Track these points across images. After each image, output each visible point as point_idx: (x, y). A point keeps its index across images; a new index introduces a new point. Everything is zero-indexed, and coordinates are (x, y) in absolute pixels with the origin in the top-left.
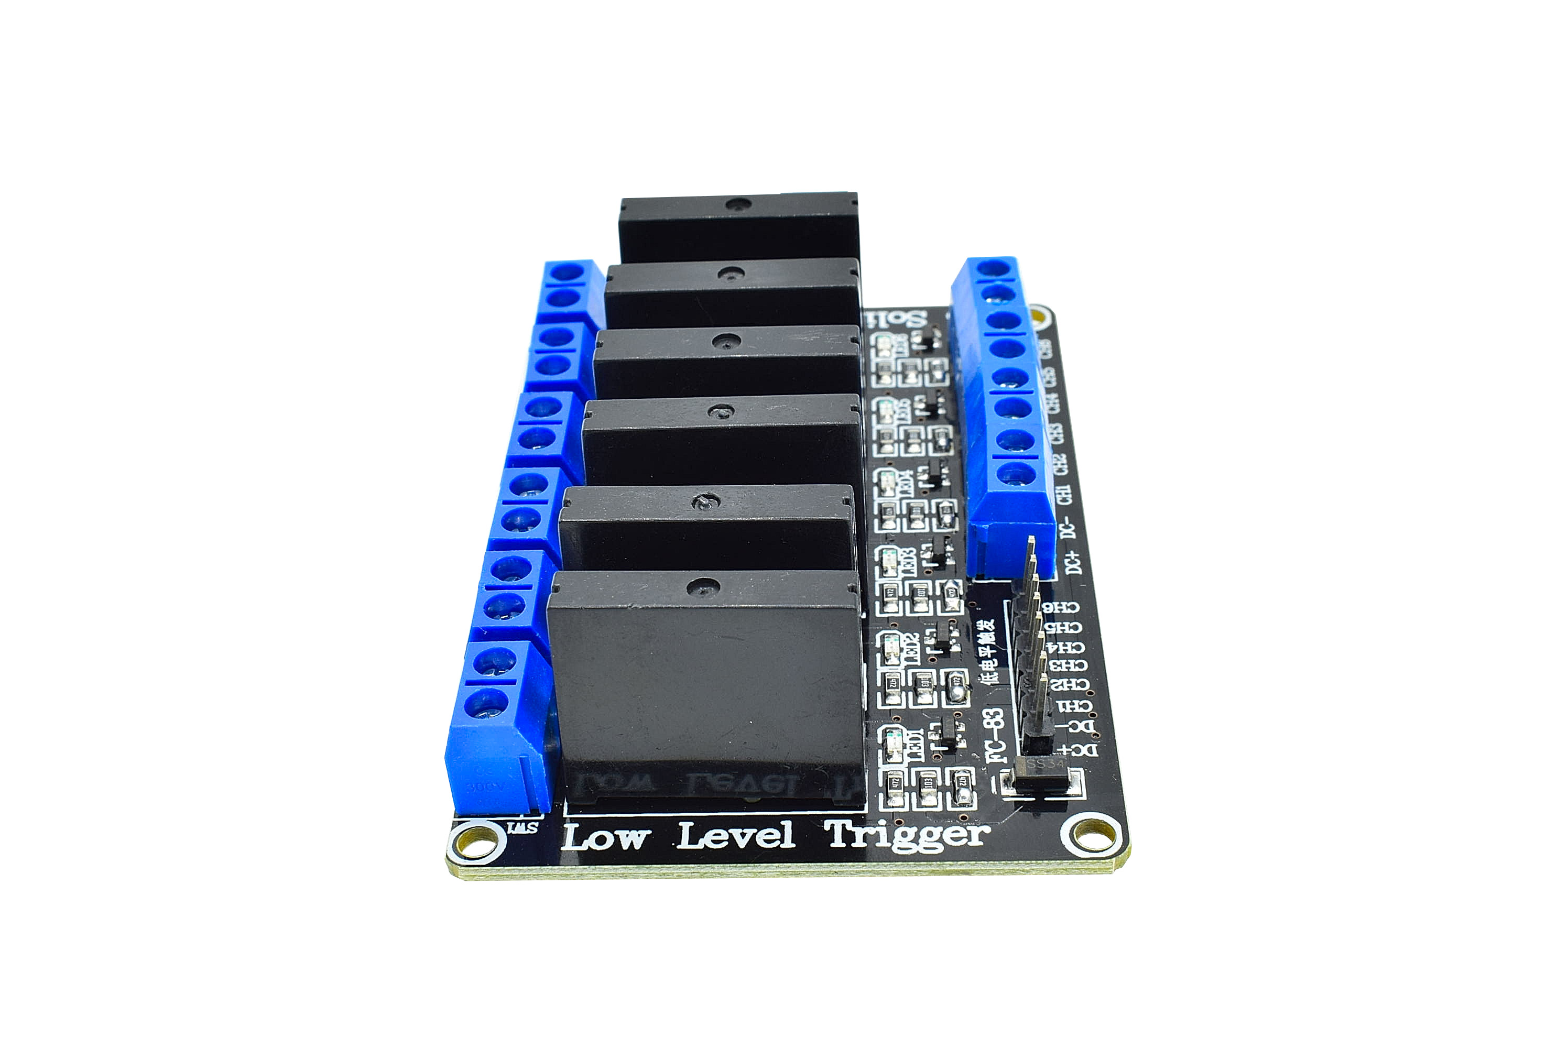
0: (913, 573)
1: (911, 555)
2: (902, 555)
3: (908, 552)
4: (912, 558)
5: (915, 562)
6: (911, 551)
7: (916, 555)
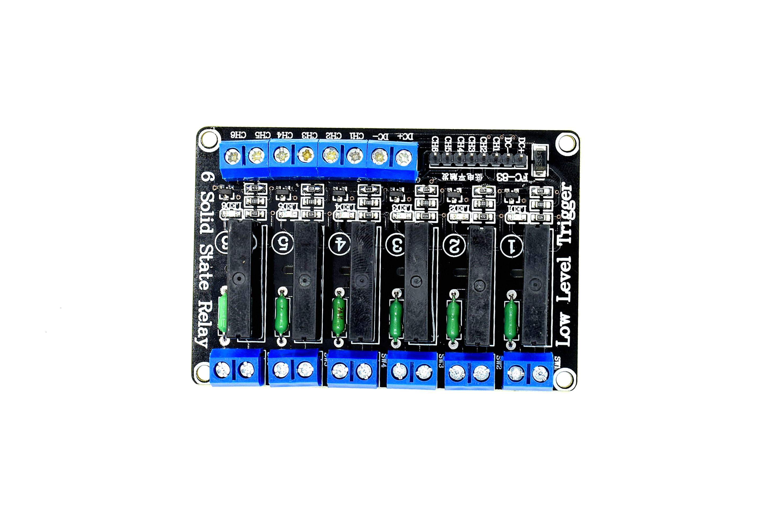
0: (409, 206)
1: (397, 206)
2: (397, 211)
3: (395, 208)
4: (400, 206)
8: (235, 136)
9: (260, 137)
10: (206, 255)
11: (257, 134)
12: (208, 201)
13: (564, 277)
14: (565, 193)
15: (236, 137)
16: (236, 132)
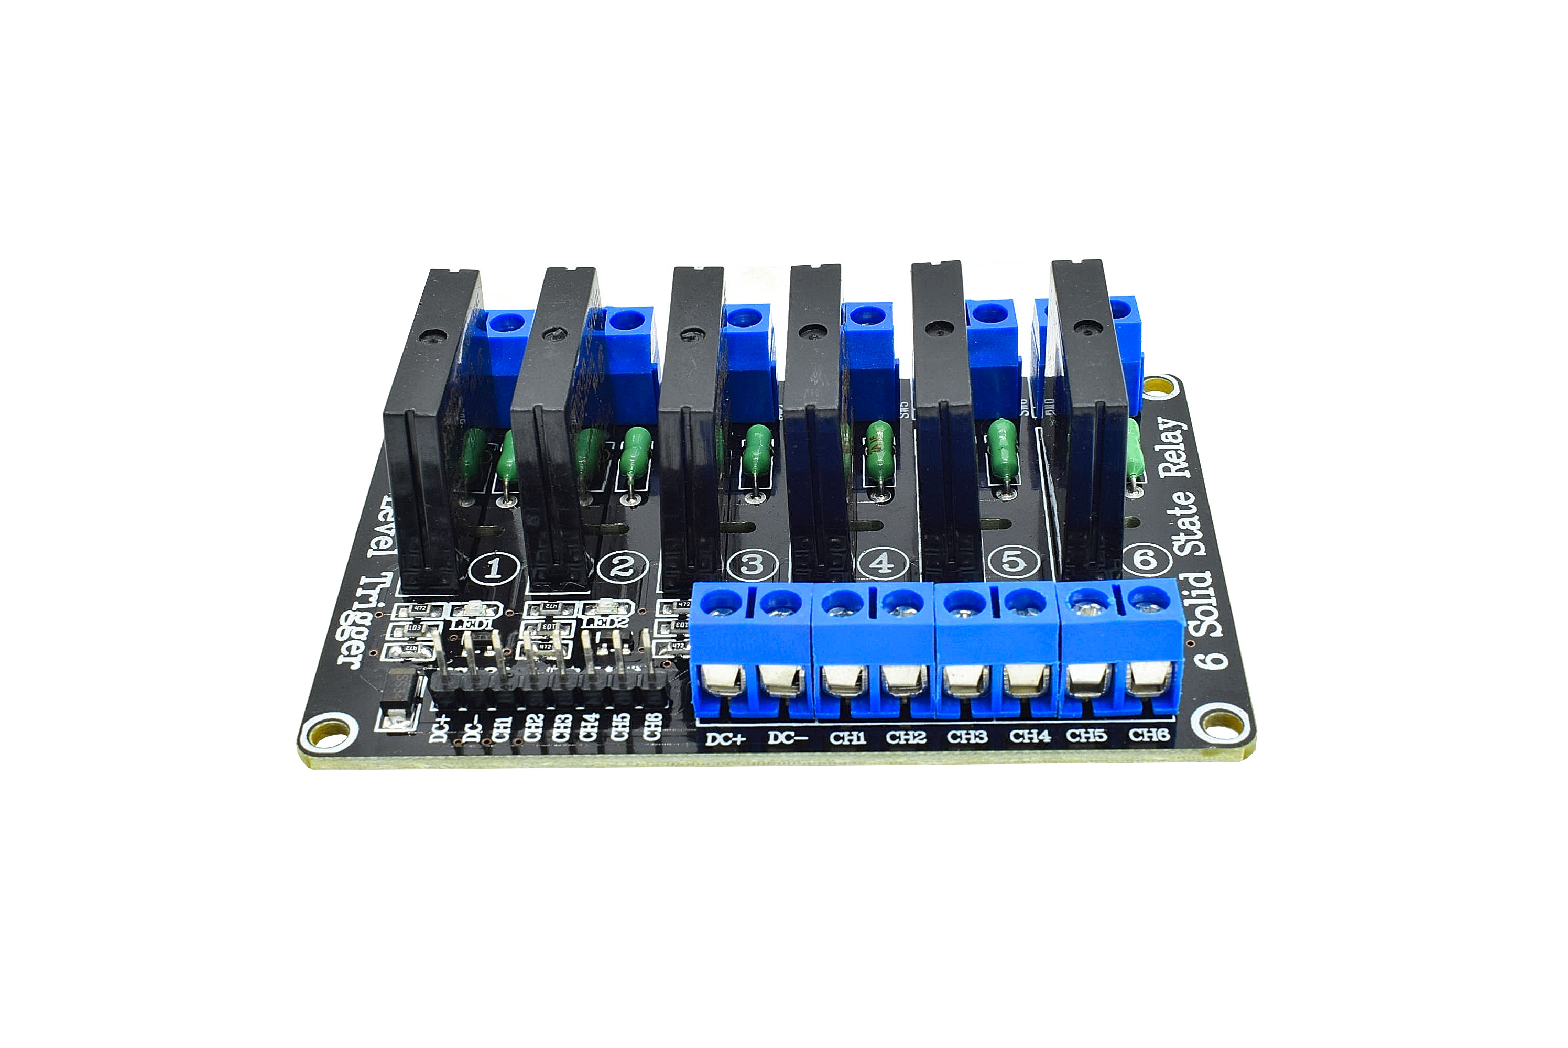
8: (1157, 732)
9: (1094, 732)
10: (1187, 541)
11: (1101, 737)
12: (1202, 622)
13: (390, 529)
14: (353, 652)
15: (1154, 730)
16: (1157, 740)
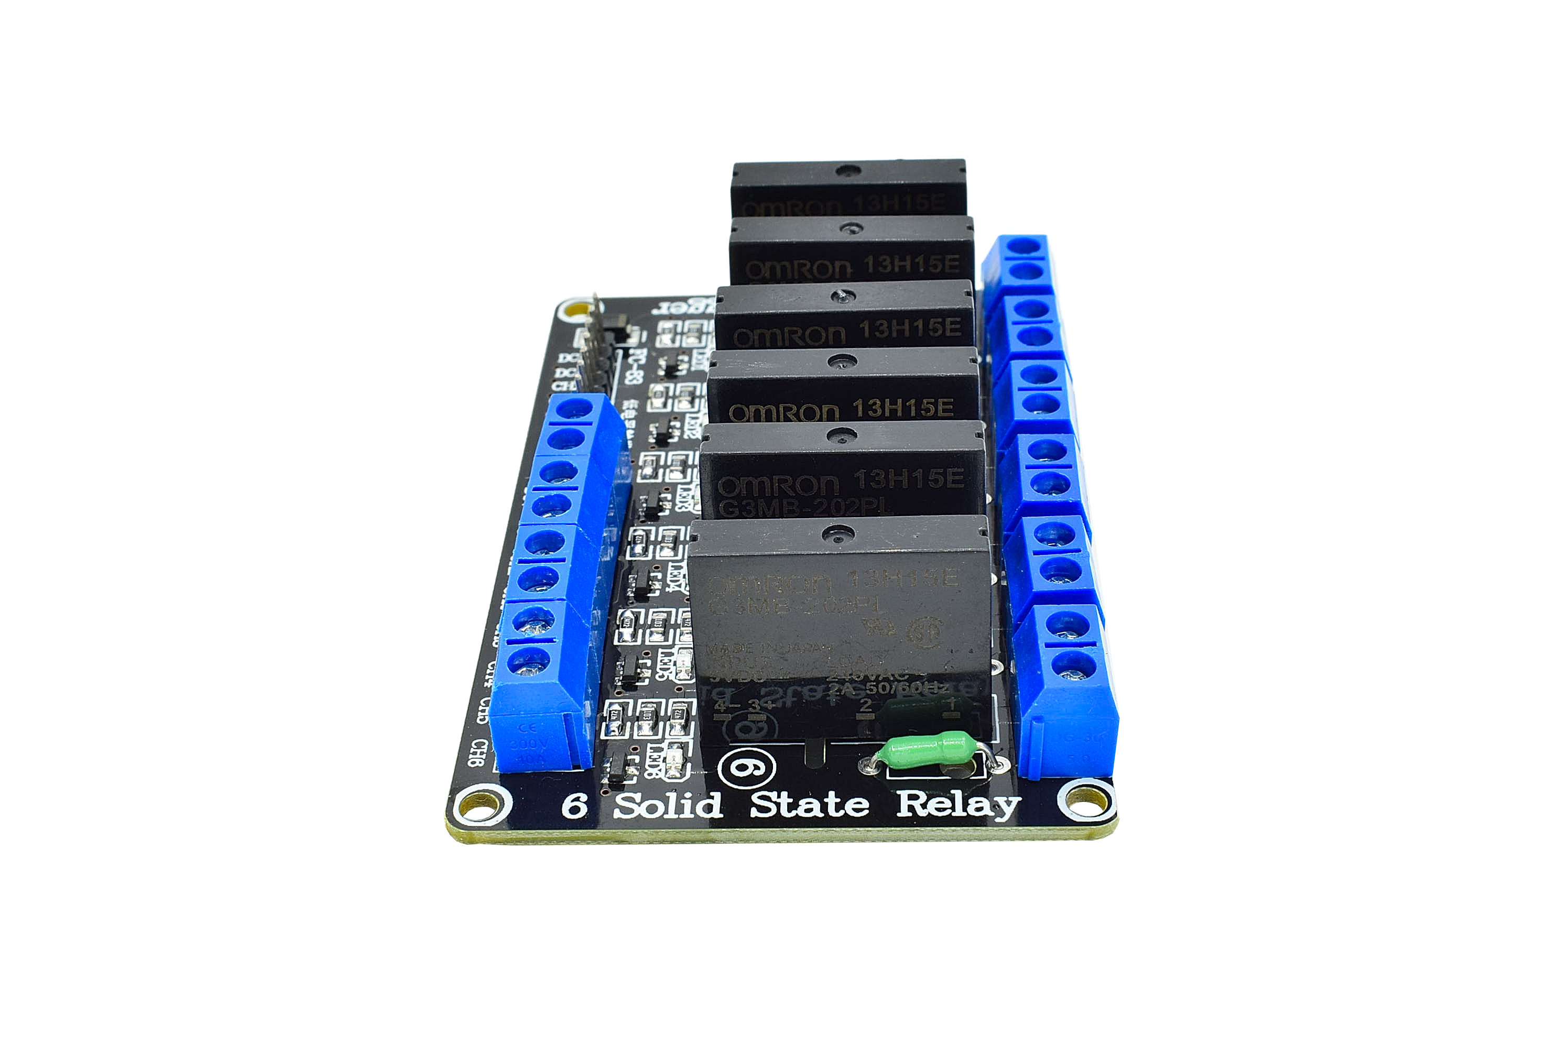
0: (681, 489)
1: (680, 505)
2: (689, 505)
3: (683, 508)
4: (681, 502)
5: (678, 499)
6: (680, 508)
7: (676, 505)
8: (481, 758)
11: (479, 719)
15: (484, 756)
16: (469, 758)
